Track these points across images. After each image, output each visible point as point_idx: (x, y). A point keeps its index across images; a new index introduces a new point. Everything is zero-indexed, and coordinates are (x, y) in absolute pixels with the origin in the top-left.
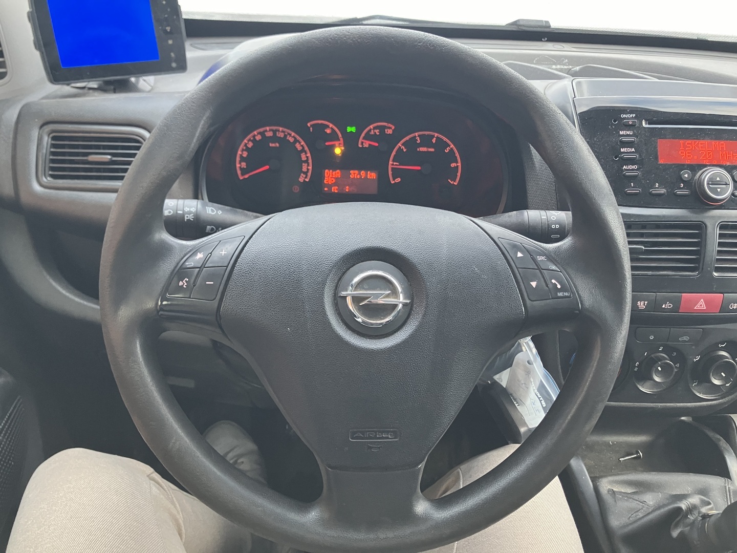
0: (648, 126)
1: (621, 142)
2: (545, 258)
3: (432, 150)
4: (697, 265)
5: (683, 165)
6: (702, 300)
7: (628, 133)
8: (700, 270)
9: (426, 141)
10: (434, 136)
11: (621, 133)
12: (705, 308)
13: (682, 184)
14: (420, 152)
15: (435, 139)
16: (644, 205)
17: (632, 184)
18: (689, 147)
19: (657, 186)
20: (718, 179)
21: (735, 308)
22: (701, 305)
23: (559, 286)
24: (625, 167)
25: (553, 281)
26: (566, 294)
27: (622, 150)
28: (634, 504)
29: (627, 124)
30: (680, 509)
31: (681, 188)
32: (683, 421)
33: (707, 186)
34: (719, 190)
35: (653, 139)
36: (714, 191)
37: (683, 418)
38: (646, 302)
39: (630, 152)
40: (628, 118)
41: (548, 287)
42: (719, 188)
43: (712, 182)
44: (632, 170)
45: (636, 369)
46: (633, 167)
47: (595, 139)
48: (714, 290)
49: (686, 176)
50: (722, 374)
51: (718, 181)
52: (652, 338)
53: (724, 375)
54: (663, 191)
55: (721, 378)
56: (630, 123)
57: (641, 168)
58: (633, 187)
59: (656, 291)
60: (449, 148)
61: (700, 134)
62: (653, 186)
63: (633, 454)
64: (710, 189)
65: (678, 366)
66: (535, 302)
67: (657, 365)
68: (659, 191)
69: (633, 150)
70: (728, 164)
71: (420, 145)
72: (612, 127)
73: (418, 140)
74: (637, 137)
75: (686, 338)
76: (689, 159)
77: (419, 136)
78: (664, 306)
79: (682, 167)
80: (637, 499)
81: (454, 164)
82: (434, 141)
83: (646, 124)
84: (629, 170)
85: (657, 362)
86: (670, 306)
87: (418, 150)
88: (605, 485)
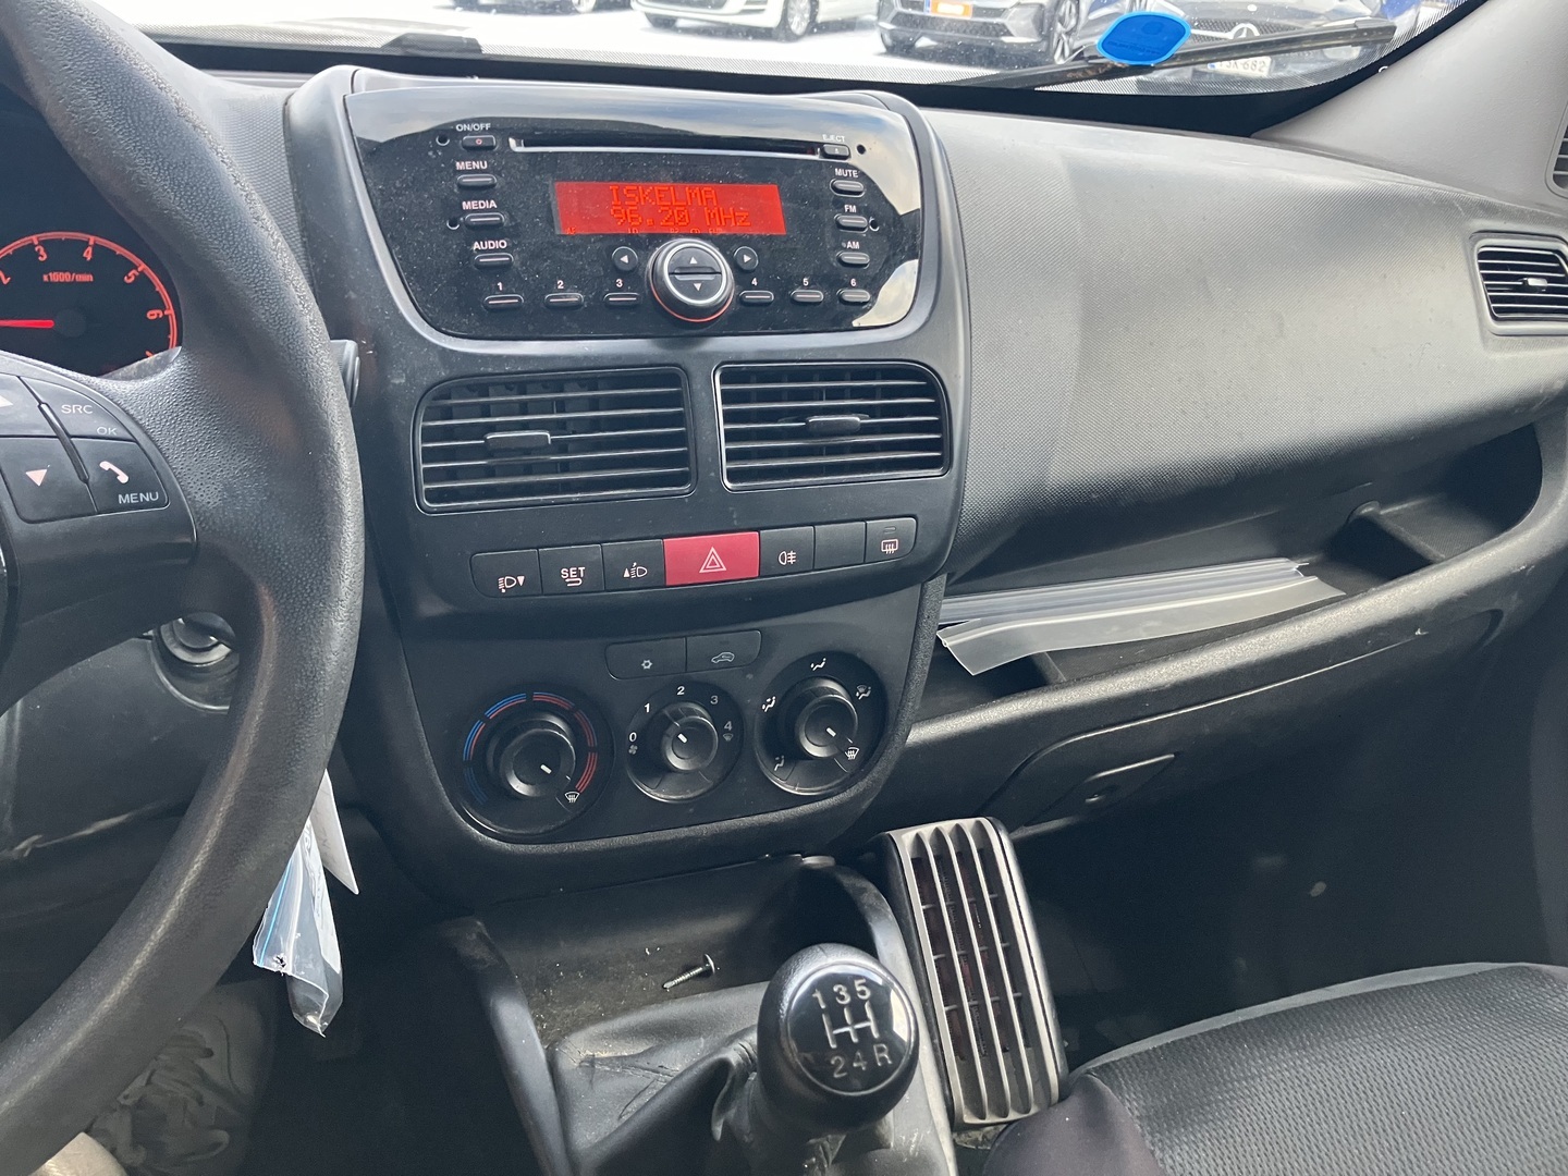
0: (522, 149)
1: (462, 187)
2: (88, 409)
3: (88, 278)
4: (687, 469)
5: (617, 236)
6: (713, 550)
7: (477, 165)
8: (694, 480)
9: (65, 255)
10: (86, 244)
11: (460, 166)
12: (724, 569)
13: (619, 281)
14: (50, 283)
15: (90, 249)
16: (537, 334)
17: (500, 284)
18: (633, 199)
19: (560, 287)
20: (693, 261)
21: (792, 561)
22: (713, 563)
23: (123, 478)
24: (476, 246)
25: (106, 465)
26: (148, 497)
27: (466, 206)
28: (637, 1079)
29: (472, 144)
30: (724, 1065)
31: (619, 290)
32: (808, 870)
33: (671, 279)
34: (698, 286)
35: (538, 177)
36: (688, 289)
37: (810, 860)
38: (582, 569)
39: (486, 210)
40: (473, 133)
41: (86, 481)
42: (698, 282)
43: (680, 269)
44: (495, 250)
45: (633, 750)
46: (497, 244)
47: (398, 185)
48: (735, 522)
49: (625, 259)
50: (829, 730)
51: (694, 267)
52: (647, 665)
53: (833, 734)
54: (575, 297)
55: (827, 741)
56: (479, 142)
57: (517, 246)
58: (502, 292)
59: (598, 538)
60: (134, 271)
61: (649, 165)
62: (551, 287)
63: (695, 967)
64: (677, 284)
65: (730, 728)
66: (40, 525)
67: (671, 731)
68: (566, 296)
69: (493, 204)
70: (720, 231)
71: (49, 267)
72: (435, 153)
73: (42, 252)
74: (499, 174)
75: (727, 657)
76: (634, 226)
77: (42, 243)
78: (627, 575)
79: (615, 240)
80: (645, 1065)
81: (155, 312)
82: (88, 254)
83: (519, 145)
84: (488, 251)
85: (670, 723)
86: (641, 572)
87: (45, 278)
88: (577, 1050)
